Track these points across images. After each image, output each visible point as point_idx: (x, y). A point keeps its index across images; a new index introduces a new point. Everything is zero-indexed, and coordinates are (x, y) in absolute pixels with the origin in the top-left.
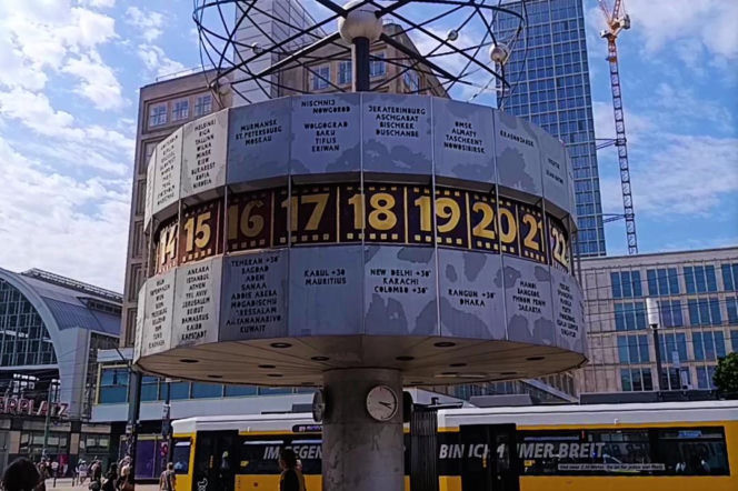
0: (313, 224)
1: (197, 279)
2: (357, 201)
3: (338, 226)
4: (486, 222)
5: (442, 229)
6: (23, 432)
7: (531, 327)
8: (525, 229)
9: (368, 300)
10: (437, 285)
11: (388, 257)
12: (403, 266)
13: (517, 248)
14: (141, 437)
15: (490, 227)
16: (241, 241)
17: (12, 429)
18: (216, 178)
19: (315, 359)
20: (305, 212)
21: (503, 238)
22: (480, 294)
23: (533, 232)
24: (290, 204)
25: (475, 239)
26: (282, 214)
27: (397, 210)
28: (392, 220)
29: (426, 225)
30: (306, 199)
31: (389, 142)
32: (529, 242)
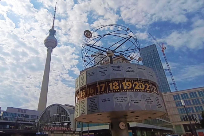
0: (103, 90)
1: (83, 102)
2: (111, 84)
3: (107, 90)
4: (137, 85)
5: (128, 88)
6: (65, 134)
7: (151, 107)
8: (146, 86)
9: (115, 104)
10: (128, 100)
11: (118, 95)
12: (121, 96)
13: (145, 90)
14: (83, 134)
15: (138, 87)
16: (90, 94)
17: (64, 133)
18: (85, 83)
19: (107, 117)
20: (101, 87)
21: (141, 88)
22: (138, 101)
23: (148, 87)
24: (98, 86)
25: (135, 89)
26: (97, 88)
27: (119, 85)
28: (118, 87)
29: (125, 88)
30: (101, 85)
31: (115, 72)
32: (147, 89)
